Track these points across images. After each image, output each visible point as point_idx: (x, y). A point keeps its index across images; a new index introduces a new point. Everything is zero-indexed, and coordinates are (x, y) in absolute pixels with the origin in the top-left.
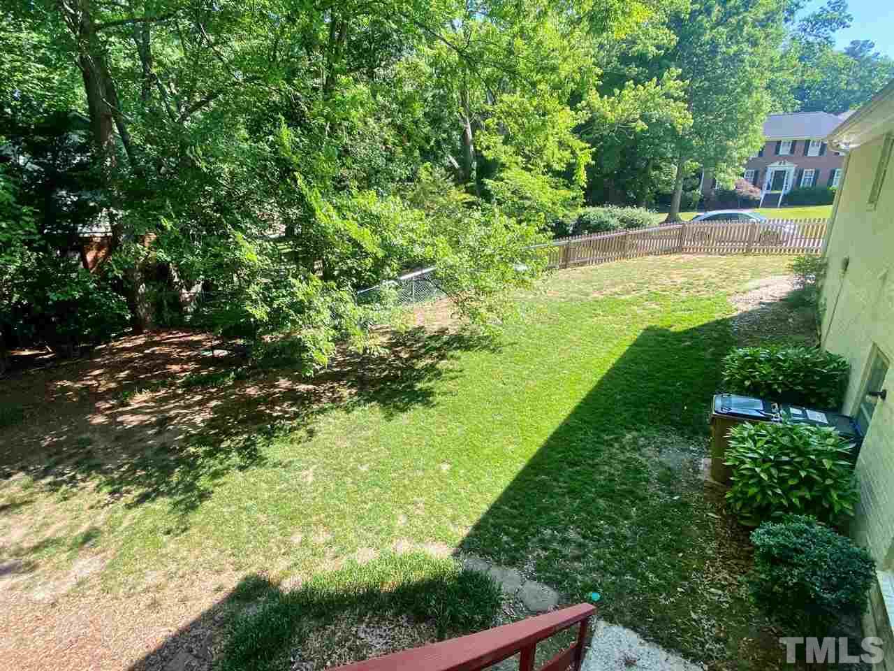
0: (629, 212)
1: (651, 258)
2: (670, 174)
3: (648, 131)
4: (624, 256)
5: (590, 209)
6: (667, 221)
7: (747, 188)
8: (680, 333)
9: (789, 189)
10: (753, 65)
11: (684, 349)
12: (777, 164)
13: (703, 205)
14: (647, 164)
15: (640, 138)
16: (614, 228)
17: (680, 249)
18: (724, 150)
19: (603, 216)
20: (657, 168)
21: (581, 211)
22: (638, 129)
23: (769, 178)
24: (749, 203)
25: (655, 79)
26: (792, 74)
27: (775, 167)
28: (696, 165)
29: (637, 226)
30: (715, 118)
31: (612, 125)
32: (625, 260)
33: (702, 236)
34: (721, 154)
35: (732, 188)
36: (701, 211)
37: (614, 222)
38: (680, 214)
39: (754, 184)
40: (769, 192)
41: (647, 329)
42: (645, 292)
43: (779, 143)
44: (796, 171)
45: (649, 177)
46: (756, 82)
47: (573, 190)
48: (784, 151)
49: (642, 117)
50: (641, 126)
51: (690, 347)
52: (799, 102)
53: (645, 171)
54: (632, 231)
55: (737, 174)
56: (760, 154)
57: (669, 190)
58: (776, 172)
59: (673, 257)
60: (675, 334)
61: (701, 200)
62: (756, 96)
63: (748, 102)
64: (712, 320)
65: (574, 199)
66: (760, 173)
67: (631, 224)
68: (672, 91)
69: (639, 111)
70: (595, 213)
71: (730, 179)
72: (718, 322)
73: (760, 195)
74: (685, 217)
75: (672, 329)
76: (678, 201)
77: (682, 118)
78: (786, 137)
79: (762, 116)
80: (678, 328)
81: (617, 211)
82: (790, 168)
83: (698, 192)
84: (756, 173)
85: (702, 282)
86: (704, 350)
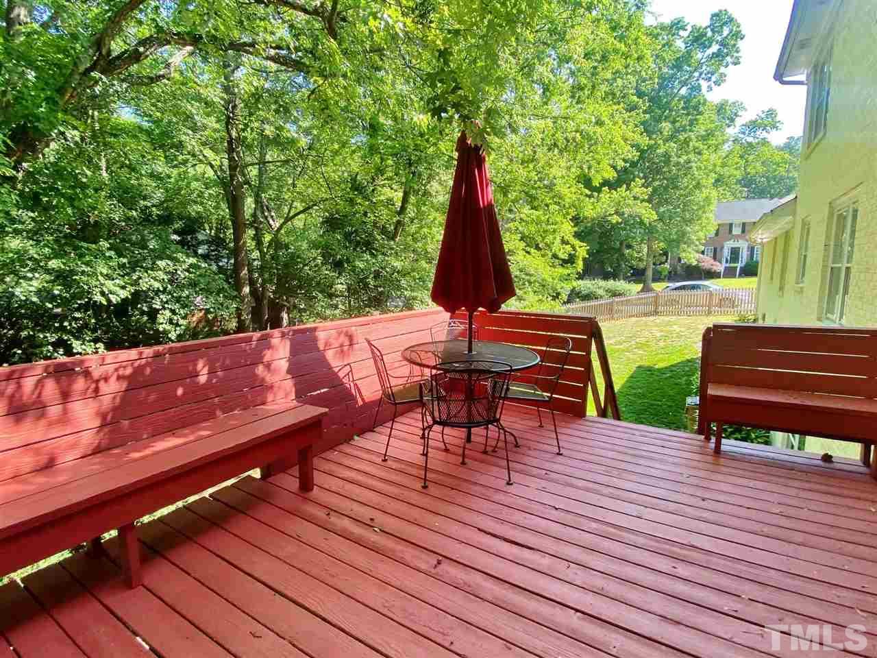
0: (611, 284)
1: (634, 319)
2: (641, 252)
3: (621, 223)
4: (613, 318)
5: (580, 282)
6: (642, 291)
7: (708, 262)
8: (662, 369)
9: (744, 263)
10: (699, 168)
11: (666, 378)
12: (731, 242)
13: (672, 277)
14: (621, 244)
15: (614, 227)
16: (601, 297)
17: (656, 313)
18: (684, 234)
19: (592, 287)
20: (629, 247)
21: (575, 284)
22: (614, 221)
23: (726, 253)
24: (711, 275)
25: (625, 186)
26: (736, 169)
27: (729, 245)
28: (662, 245)
29: (620, 295)
30: (674, 208)
31: (593, 219)
32: (613, 322)
33: (673, 302)
34: (682, 238)
35: (695, 263)
36: (671, 282)
37: (601, 292)
38: (653, 284)
39: (715, 258)
40: (728, 265)
41: (639, 367)
42: (633, 342)
43: (731, 225)
44: (748, 248)
45: (623, 255)
46: (703, 182)
47: (567, 268)
48: (737, 231)
49: (617, 213)
50: (615, 219)
51: (671, 377)
52: (746, 189)
53: (619, 250)
54: (617, 299)
55: (697, 252)
56: (717, 234)
57: (642, 265)
58: (732, 248)
59: (652, 318)
60: (659, 370)
61: (670, 272)
62: (705, 192)
63: (699, 196)
64: (684, 359)
65: (569, 275)
66: (718, 250)
67: (615, 294)
68: (638, 195)
69: (614, 209)
70: (586, 285)
71: (691, 257)
72: (689, 361)
73: (720, 267)
74: (658, 287)
75: (657, 367)
76: (650, 273)
77: (648, 214)
78: (737, 220)
79: (712, 207)
80: (661, 365)
81: (602, 283)
82: (743, 245)
83: (667, 266)
84: (715, 250)
85: (675, 335)
86: (679, 378)
